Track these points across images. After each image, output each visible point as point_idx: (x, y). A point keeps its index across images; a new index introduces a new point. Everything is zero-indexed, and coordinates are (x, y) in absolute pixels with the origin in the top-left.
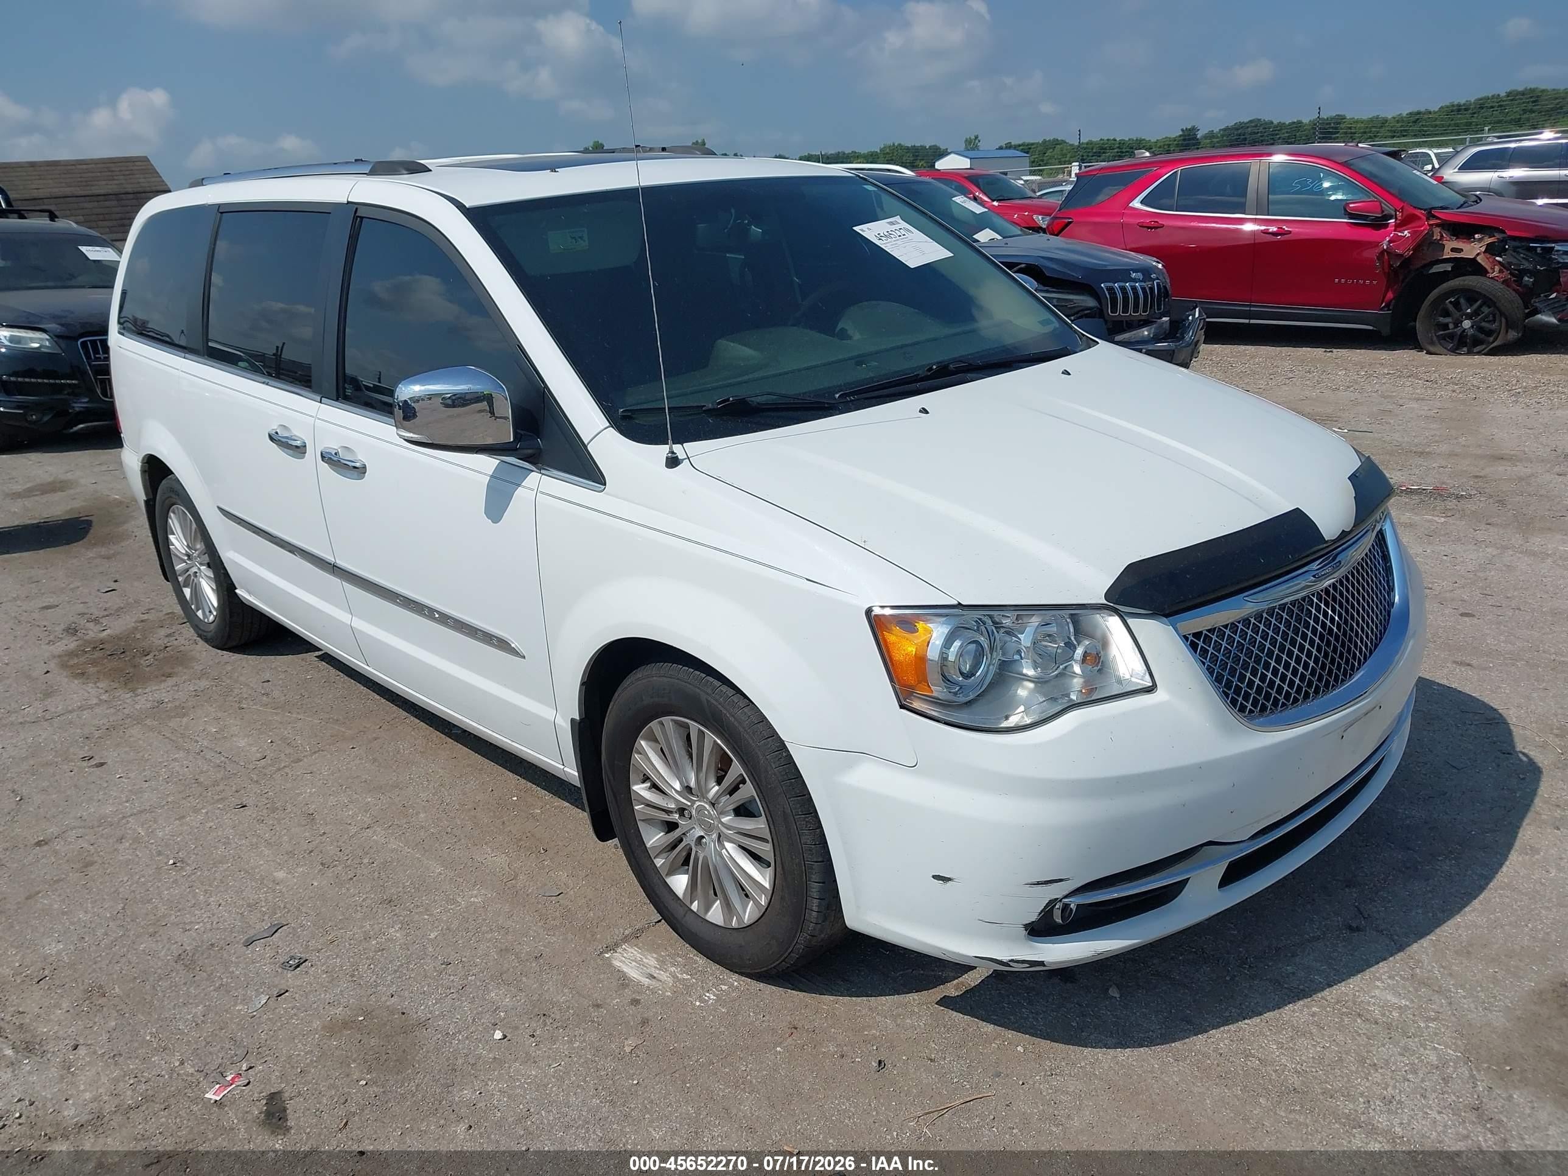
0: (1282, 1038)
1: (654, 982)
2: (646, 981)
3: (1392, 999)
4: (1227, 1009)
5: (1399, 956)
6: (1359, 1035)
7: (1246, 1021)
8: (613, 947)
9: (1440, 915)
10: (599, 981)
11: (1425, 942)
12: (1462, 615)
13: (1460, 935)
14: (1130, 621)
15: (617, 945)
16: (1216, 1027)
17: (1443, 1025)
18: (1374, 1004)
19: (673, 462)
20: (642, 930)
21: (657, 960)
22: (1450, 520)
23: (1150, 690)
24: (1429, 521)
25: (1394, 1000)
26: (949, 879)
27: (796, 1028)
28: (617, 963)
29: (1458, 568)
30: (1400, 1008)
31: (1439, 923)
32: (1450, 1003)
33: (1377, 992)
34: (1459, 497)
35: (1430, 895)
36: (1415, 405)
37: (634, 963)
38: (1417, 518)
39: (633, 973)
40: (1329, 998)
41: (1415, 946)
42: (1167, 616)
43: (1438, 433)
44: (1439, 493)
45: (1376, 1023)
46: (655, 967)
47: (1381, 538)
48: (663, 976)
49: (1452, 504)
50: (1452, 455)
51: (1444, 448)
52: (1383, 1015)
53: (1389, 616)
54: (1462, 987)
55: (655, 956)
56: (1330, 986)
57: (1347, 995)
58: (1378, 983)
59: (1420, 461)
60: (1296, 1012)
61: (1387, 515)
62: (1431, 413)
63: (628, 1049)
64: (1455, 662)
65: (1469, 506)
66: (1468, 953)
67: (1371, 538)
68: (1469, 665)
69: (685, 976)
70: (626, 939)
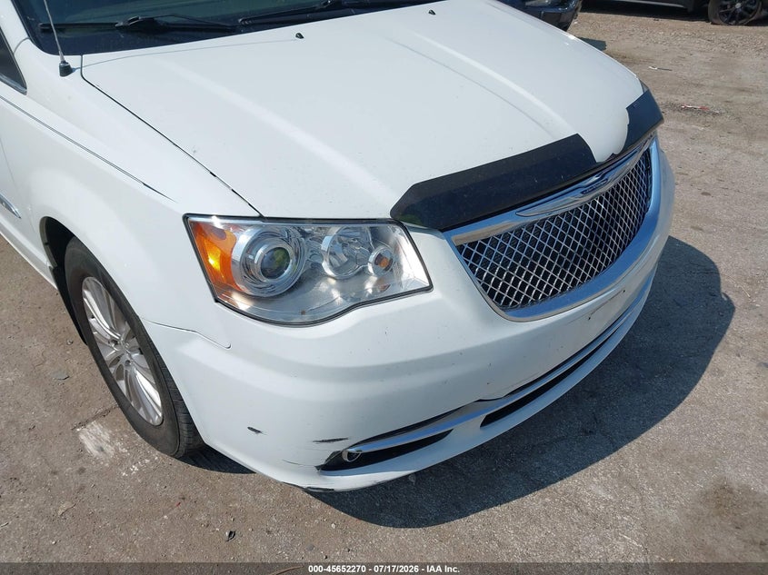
0: (519, 524)
1: (101, 455)
2: (95, 453)
3: (602, 494)
4: (486, 497)
5: (615, 455)
6: (573, 524)
7: (497, 508)
8: (83, 424)
9: (648, 423)
10: (65, 451)
11: (633, 445)
12: (703, 194)
13: (659, 441)
14: (412, 234)
15: (87, 422)
16: (474, 512)
17: (634, 519)
18: (589, 497)
19: (66, 70)
20: (109, 411)
21: (111, 435)
22: (707, 129)
23: (428, 289)
24: (693, 129)
25: (603, 495)
26: (259, 432)
27: (184, 499)
28: (82, 437)
29: (706, 161)
30: (606, 501)
31: (645, 428)
32: (642, 500)
33: (592, 487)
34: (714, 114)
35: (644, 406)
36: (698, 55)
37: (94, 438)
38: (687, 127)
39: (90, 446)
40: (559, 490)
41: (626, 448)
42: (442, 231)
43: (709, 72)
44: (703, 111)
45: (587, 514)
46: (107, 442)
47: (647, 155)
48: (110, 450)
49: (709, 118)
50: (715, 87)
51: (711, 82)
52: (593, 507)
53: (644, 217)
54: (653, 486)
55: (110, 432)
56: (561, 479)
57: (572, 488)
58: (595, 480)
59: (695, 89)
60: (534, 502)
61: (655, 138)
62: (708, 60)
63: (60, 512)
64: (692, 227)
65: (720, 120)
66: (662, 456)
67: (638, 157)
68: (701, 229)
69: (125, 450)
70: (94, 418)
